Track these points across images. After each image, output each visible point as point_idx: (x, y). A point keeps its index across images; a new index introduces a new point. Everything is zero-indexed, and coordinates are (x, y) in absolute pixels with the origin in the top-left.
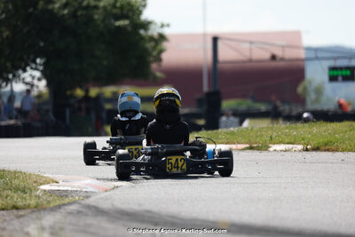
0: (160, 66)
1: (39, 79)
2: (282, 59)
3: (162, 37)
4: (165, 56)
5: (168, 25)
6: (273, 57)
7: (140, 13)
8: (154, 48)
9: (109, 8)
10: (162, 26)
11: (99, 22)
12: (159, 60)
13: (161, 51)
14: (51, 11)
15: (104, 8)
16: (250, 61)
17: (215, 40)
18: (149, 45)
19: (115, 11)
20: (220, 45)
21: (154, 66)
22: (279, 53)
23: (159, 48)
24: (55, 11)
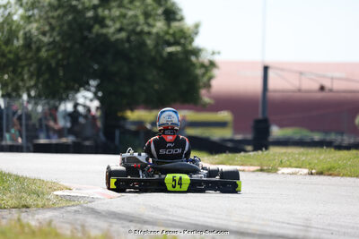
0: (209, 91)
1: (91, 100)
2: (331, 90)
3: (212, 64)
4: (214, 83)
5: (219, 53)
6: (322, 88)
7: (192, 40)
8: (204, 74)
9: (162, 34)
10: (213, 53)
11: (151, 47)
12: (208, 86)
13: (211, 78)
14: (105, 36)
15: (157, 34)
16: (300, 90)
17: (266, 69)
18: (199, 72)
19: (167, 37)
20: (271, 74)
21: (203, 92)
22: (327, 84)
23: (209, 74)
24: (109, 35)
